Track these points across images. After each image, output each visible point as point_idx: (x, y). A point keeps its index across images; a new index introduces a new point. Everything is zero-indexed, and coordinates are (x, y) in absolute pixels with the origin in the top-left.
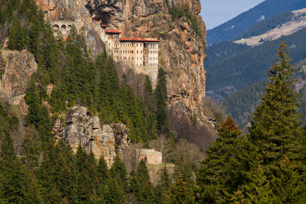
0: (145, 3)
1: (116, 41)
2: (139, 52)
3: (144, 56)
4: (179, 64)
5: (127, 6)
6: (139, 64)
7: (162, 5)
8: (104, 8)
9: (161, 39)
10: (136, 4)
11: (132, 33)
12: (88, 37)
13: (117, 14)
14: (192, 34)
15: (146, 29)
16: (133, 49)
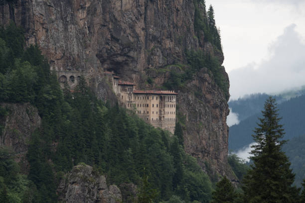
0: (162, 52)
1: (130, 94)
2: (155, 106)
3: (160, 111)
4: (198, 119)
5: (143, 55)
6: (155, 119)
7: (181, 54)
8: (117, 57)
9: (179, 91)
10: (152, 54)
11: (147, 85)
12: (99, 89)
13: (131, 65)
14: (213, 86)
15: (163, 81)
16: (148, 102)
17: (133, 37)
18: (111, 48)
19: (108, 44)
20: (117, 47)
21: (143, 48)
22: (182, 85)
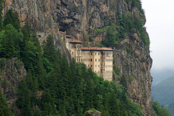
0: (100, 16)
1: (78, 50)
2: (97, 60)
3: (101, 64)
4: (130, 71)
5: (85, 18)
6: (97, 71)
7: (115, 17)
8: (65, 20)
9: (114, 48)
10: (92, 17)
11: (89, 43)
12: (56, 46)
13: (76, 26)
14: (141, 44)
15: (101, 40)
16: (92, 57)
17: (78, 3)
18: (61, 12)
19: (58, 8)
20: (65, 11)
21: (85, 12)
22: (116, 43)
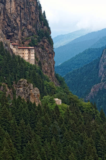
0: (27, 31)
1: (17, 49)
2: (27, 54)
3: (29, 56)
4: (43, 59)
5: (20, 32)
6: (27, 59)
7: (35, 31)
8: (10, 33)
9: (35, 47)
10: (24, 31)
11: (22, 45)
12: (5, 47)
13: (15, 36)
14: (49, 45)
15: (28, 43)
16: (24, 52)
17: (16, 24)
18: (7, 29)
19: (6, 27)
20: (9, 29)
21: (20, 29)
22: (36, 44)
